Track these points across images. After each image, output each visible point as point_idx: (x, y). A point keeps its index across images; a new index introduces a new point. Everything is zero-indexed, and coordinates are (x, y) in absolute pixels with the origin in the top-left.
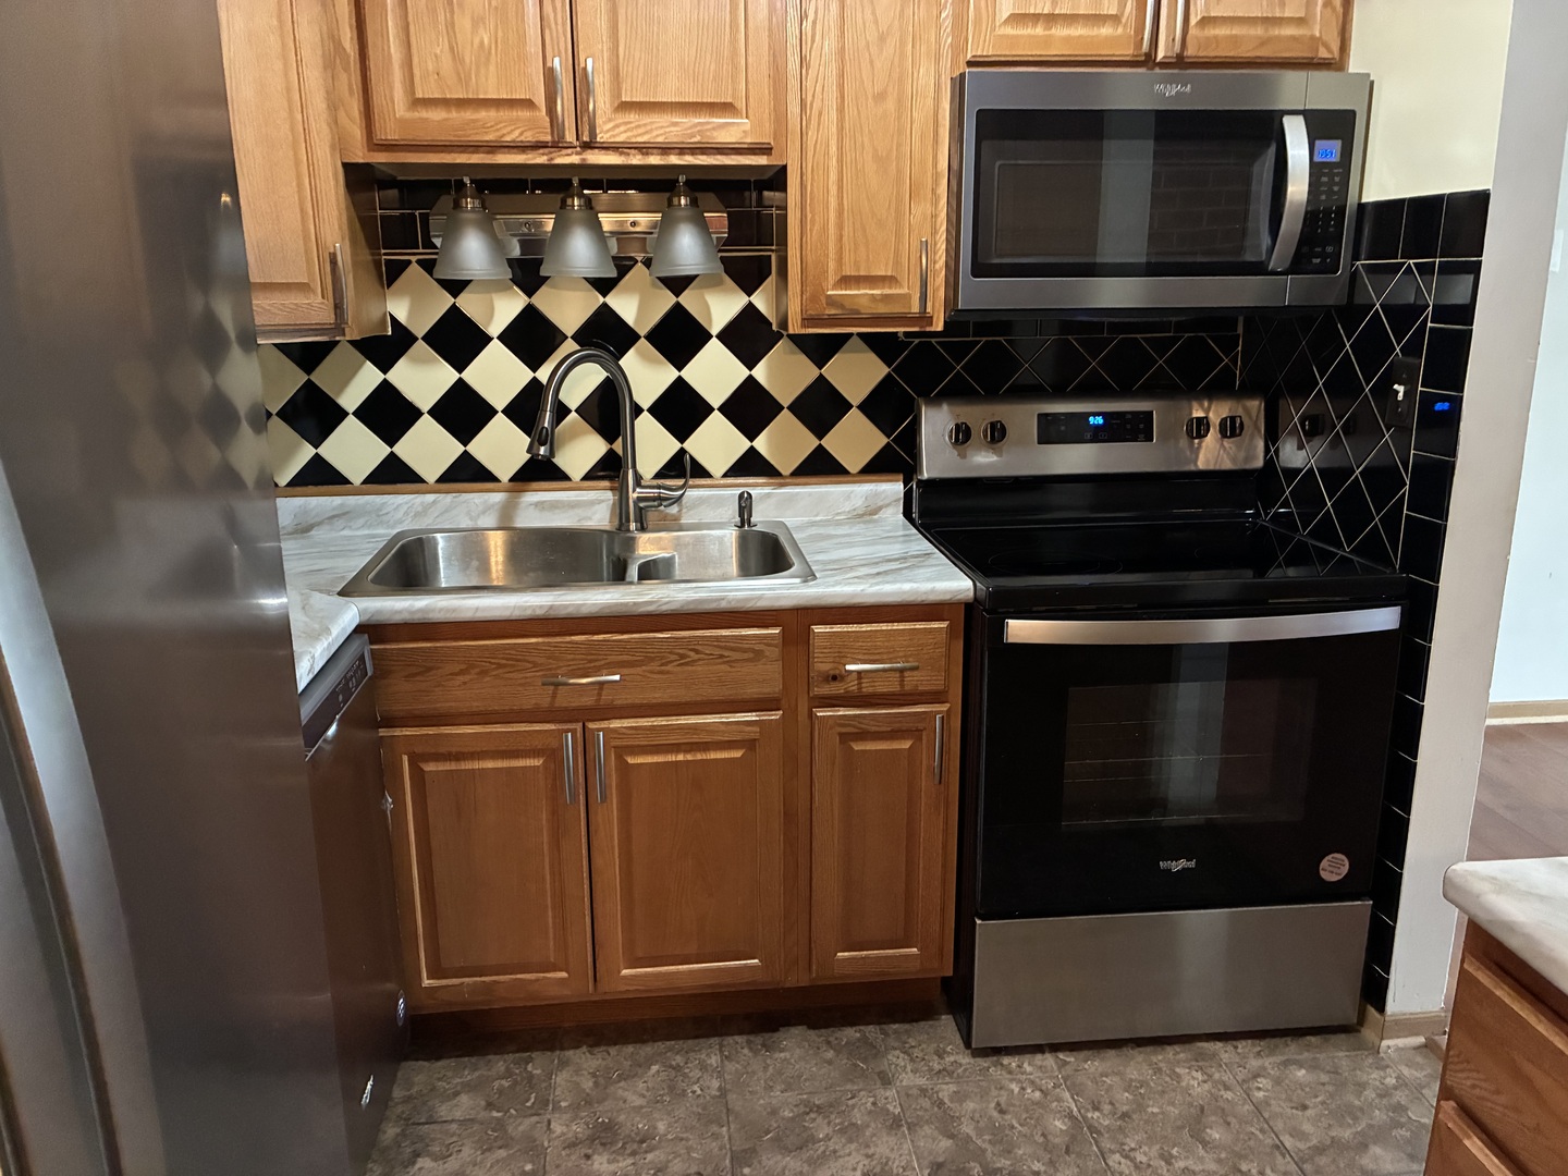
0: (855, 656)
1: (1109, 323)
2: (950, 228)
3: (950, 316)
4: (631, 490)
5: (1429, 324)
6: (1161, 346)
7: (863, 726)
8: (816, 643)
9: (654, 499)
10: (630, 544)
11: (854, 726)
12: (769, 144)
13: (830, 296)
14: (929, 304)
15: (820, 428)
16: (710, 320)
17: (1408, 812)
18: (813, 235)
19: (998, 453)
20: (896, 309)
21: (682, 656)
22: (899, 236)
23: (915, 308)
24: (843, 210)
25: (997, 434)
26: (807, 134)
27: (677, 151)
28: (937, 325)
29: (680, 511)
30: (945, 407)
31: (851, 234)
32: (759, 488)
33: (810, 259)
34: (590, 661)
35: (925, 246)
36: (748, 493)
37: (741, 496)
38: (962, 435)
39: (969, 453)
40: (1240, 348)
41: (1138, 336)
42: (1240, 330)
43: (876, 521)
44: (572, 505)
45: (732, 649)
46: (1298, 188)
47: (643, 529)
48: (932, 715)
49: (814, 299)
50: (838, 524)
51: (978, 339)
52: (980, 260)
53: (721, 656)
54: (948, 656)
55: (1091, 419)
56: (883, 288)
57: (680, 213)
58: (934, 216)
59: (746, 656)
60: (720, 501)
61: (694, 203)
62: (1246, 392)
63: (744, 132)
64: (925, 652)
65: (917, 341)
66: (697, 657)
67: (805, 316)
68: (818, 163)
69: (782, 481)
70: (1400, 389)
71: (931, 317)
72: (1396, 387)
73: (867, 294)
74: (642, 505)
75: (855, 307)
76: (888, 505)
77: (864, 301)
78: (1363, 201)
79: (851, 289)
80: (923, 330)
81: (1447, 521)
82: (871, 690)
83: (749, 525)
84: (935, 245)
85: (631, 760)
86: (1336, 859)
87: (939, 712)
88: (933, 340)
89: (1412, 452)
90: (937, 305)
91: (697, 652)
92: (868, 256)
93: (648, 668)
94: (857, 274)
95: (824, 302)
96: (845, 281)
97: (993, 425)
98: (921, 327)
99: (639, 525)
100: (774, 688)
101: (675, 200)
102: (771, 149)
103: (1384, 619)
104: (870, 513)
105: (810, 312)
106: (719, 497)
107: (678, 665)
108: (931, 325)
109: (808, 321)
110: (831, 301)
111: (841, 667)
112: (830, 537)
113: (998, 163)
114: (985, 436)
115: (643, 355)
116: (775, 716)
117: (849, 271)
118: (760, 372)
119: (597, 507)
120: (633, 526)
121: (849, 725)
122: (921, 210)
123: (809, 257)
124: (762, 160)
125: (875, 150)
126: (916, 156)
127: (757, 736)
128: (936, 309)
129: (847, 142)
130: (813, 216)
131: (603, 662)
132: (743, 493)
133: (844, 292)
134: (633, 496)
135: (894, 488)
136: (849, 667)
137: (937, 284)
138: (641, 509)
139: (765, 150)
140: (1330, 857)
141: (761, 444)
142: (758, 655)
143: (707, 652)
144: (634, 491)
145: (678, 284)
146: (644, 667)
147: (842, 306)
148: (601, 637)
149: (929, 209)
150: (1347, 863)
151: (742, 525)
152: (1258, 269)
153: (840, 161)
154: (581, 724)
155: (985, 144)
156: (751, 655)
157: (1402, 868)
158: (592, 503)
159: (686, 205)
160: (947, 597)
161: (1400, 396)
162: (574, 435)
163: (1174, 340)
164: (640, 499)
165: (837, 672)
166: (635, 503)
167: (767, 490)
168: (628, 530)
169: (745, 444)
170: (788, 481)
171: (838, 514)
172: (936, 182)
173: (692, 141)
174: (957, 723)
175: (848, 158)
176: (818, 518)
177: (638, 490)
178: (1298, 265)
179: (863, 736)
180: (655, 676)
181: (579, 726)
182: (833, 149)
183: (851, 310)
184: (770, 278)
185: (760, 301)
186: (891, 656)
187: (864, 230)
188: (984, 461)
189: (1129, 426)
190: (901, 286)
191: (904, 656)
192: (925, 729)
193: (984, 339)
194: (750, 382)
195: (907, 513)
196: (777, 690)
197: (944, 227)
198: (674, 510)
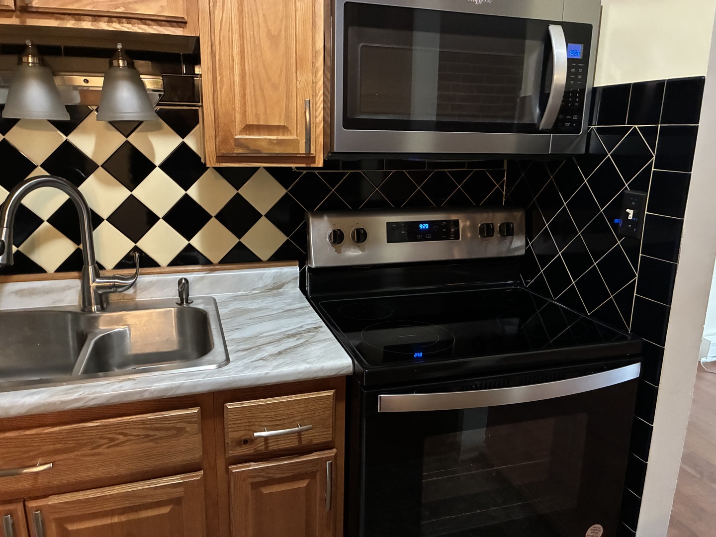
0: (262, 424)
1: (428, 162)
2: (326, 93)
3: (328, 157)
4: (91, 281)
5: (653, 169)
6: (460, 176)
7: (270, 475)
8: (228, 417)
9: (110, 287)
10: (92, 322)
11: (262, 476)
12: (183, 18)
13: (238, 139)
14: (313, 148)
15: (239, 230)
16: (153, 155)
17: (641, 496)
18: (222, 93)
19: (363, 250)
20: (289, 150)
21: (112, 440)
22: (288, 97)
23: (302, 150)
24: (245, 75)
25: (361, 237)
26: (214, 13)
27: (106, 19)
28: (319, 163)
29: (135, 292)
30: (326, 218)
31: (253, 93)
32: (194, 275)
33: (221, 111)
34: (25, 452)
35: (308, 104)
36: (186, 279)
37: (180, 282)
38: (337, 238)
39: (342, 249)
40: (505, 178)
41: (446, 170)
42: (505, 168)
43: (281, 294)
44: (47, 292)
45: (157, 429)
46: (560, 76)
47: (103, 309)
48: (323, 461)
49: (225, 141)
50: (254, 297)
51: (346, 171)
52: (349, 115)
53: (147, 436)
54: (335, 415)
55: (421, 226)
56: (278, 135)
57: (119, 73)
58: (314, 83)
59: (170, 433)
60: (165, 284)
61: (131, 65)
62: (510, 206)
63: (162, 7)
64: (316, 414)
65: (305, 172)
66: (125, 439)
67: (218, 155)
68: (224, 37)
69: (212, 267)
70: (631, 212)
71: (315, 157)
72: (628, 210)
73: (266, 139)
74: (100, 292)
75: (258, 149)
76: (288, 283)
77: (264, 144)
78: (595, 86)
79: (253, 135)
80: (308, 166)
81: (670, 305)
82: (275, 447)
83: (187, 302)
84: (316, 104)
85: (72, 527)
86: (596, 528)
87: (328, 459)
88: (316, 172)
89: (640, 255)
90: (318, 148)
91: (125, 435)
92: (265, 110)
93: (80, 453)
94: (257, 124)
95: (233, 144)
96: (249, 128)
97: (358, 230)
98: (306, 165)
99: (99, 306)
100: (196, 455)
101: (115, 62)
102: (186, 23)
103: (631, 372)
104: (277, 287)
105: (223, 151)
106: (166, 281)
107: (108, 447)
108: (314, 162)
109: (221, 158)
110: (239, 144)
111: (251, 433)
112: (247, 311)
113: (361, 45)
114: (353, 238)
115: (101, 180)
116: (197, 476)
117: (251, 121)
118: (193, 192)
119: (67, 292)
120: (94, 308)
121: (258, 476)
122: (305, 78)
123: (220, 110)
124: (178, 32)
125: (269, 31)
126: (300, 37)
127: (181, 495)
128: (318, 151)
129: (246, 20)
130: (222, 78)
131: (36, 452)
132: (181, 279)
133: (248, 137)
134: (93, 285)
135: (292, 271)
136: (256, 434)
137: (318, 133)
138: (100, 295)
139: (181, 23)
140: (592, 527)
141: (196, 242)
142: (180, 431)
143: (135, 434)
144: (94, 281)
145: (126, 127)
146: (77, 453)
147: (247, 147)
148: (33, 431)
149: (310, 77)
150: (602, 529)
151: (182, 303)
152: (531, 128)
153: (242, 37)
154: (22, 504)
155: (350, 29)
156: (175, 432)
157: (636, 530)
158: (63, 289)
159: (124, 66)
160: (333, 373)
161: (630, 217)
162: (47, 238)
163: (468, 173)
164: (98, 288)
165: (248, 437)
166: (95, 292)
167: (201, 275)
168: (91, 312)
169: (184, 242)
170: (216, 267)
171: (254, 289)
172: (315, 55)
173: (117, 10)
174: (341, 462)
175: (248, 34)
176: (240, 293)
177: (97, 280)
178: (558, 127)
179: (270, 482)
180: (88, 458)
181: (20, 507)
182: (235, 27)
183: (254, 150)
184: (198, 126)
185: (191, 141)
186: (291, 420)
187: (262, 90)
188: (353, 255)
189: (444, 230)
190: (291, 134)
191: (301, 419)
192: (318, 471)
193: (350, 171)
194: (186, 199)
195: (302, 287)
196: (198, 456)
197: (322, 92)
198: (131, 291)
